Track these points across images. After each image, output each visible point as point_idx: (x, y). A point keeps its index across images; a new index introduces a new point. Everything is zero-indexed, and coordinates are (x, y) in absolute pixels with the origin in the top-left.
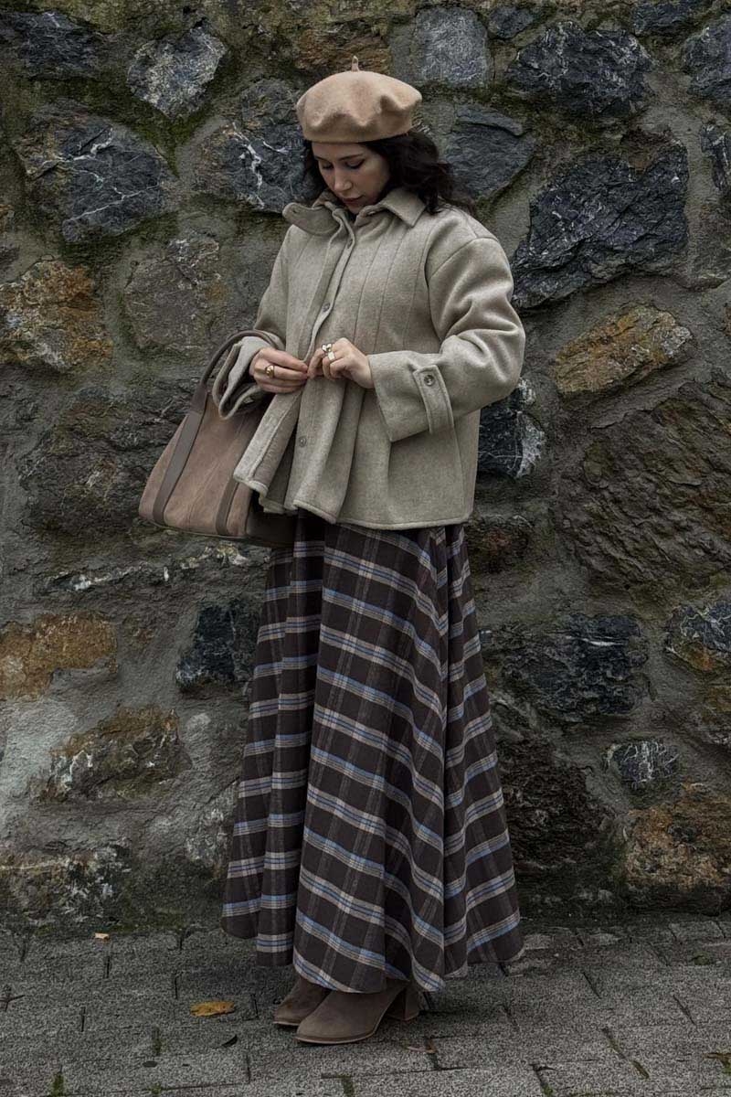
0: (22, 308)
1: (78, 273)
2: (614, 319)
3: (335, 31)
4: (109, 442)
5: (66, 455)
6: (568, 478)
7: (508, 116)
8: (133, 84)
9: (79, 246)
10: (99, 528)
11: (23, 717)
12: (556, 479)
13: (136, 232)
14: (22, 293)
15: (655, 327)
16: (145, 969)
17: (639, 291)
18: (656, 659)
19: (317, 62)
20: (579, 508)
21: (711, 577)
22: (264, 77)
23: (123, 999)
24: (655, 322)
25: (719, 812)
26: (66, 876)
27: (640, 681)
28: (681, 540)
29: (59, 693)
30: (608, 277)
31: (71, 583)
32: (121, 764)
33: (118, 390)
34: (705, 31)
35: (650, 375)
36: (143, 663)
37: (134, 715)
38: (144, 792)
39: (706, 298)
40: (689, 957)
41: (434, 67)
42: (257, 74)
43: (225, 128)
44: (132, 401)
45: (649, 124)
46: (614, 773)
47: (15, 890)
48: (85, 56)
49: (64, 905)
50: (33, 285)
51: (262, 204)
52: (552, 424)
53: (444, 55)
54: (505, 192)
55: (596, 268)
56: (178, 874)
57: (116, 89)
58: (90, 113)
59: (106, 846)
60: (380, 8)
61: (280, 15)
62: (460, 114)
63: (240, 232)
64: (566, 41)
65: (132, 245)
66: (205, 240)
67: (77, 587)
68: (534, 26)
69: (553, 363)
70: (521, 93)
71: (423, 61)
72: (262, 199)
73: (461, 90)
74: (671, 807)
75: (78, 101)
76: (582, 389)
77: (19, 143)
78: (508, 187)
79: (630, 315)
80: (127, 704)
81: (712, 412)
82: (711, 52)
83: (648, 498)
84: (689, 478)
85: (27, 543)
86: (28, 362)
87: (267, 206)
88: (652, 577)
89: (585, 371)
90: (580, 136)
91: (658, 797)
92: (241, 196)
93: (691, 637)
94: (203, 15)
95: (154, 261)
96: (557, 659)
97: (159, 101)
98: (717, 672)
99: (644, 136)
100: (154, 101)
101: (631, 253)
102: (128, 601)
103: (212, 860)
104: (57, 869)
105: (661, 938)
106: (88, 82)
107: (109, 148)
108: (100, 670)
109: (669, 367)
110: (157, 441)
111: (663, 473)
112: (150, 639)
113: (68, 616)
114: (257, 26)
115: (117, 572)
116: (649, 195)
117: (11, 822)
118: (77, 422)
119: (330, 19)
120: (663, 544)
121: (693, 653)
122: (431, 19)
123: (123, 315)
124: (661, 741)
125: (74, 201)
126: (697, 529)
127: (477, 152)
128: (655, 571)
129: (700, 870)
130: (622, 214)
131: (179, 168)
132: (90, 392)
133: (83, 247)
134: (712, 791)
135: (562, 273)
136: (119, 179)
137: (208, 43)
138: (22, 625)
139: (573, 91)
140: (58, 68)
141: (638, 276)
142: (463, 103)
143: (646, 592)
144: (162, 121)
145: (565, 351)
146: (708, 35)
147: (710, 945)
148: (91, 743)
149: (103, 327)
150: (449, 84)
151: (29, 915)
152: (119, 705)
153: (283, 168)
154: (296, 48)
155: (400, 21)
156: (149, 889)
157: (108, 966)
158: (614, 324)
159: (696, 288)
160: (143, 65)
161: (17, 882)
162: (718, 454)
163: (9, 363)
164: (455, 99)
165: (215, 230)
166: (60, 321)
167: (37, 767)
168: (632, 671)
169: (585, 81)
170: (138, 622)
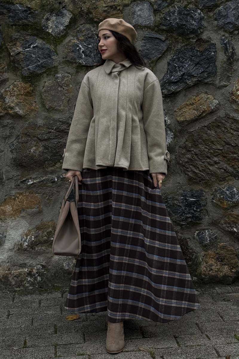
0: (10, 97)
1: (27, 85)
2: (194, 97)
3: (106, 9)
4: (38, 138)
5: (25, 142)
6: (180, 147)
7: (160, 35)
8: (44, 26)
9: (27, 77)
10: (35, 165)
11: (12, 224)
12: (177, 148)
13: (45, 72)
14: (10, 92)
15: (207, 100)
16: (51, 304)
17: (202, 89)
18: (209, 204)
19: (101, 18)
20: (184, 157)
21: (226, 178)
22: (84, 23)
23: (45, 315)
24: (207, 98)
25: (230, 252)
26: (26, 274)
27: (205, 211)
28: (217, 167)
29: (23, 217)
30: (192, 84)
31: (26, 182)
32: (43, 239)
33: (40, 122)
34: (221, 7)
35: (206, 115)
36: (49, 207)
37: (47, 224)
38: (50, 248)
39: (223, 90)
40: (222, 299)
41: (137, 20)
42: (82, 22)
43: (72, 40)
44: (44, 125)
45: (204, 36)
46: (197, 240)
47: (10, 279)
48: (29, 18)
49: (26, 283)
50: (13, 89)
51: (84, 63)
52: (175, 130)
53: (140, 16)
54: (159, 58)
55: (188, 81)
56: (61, 273)
57: (39, 28)
58: (30, 35)
59: (38, 265)
60: (120, 1)
61: (89, 4)
62: (145, 34)
63: (77, 72)
64: (178, 11)
65: (44, 76)
66: (67, 75)
67: (28, 183)
68: (168, 6)
69: (175, 111)
70: (164, 27)
71: (133, 18)
72: (84, 61)
73: (145, 27)
74: (215, 251)
75: (27, 32)
76: (185, 119)
77: (8, 45)
78: (161, 57)
79: (199, 96)
80: (45, 220)
81: (226, 126)
82: (223, 14)
83: (206, 154)
84: (219, 147)
85: (13, 170)
86: (12, 113)
87: (86, 64)
88: (208, 178)
89: (186, 114)
90: (183, 40)
91: (211, 248)
92: (78, 61)
93: (220, 197)
94: (65, 4)
95: (51, 81)
96: (179, 204)
97: (52, 31)
98: (229, 208)
99: (203, 40)
100: (50, 32)
101: (200, 77)
102: (44, 188)
103: (72, 269)
104: (23, 272)
105: (213, 293)
106: (30, 26)
107: (36, 46)
108: (36, 210)
109: (212, 112)
110: (53, 137)
111: (211, 146)
112: (51, 199)
113: (26, 192)
114: (82, 8)
115: (40, 179)
116: (204, 59)
117: (9, 257)
118: (27, 132)
119: (104, 5)
120: (211, 168)
121: (221, 202)
122: (136, 5)
123: (41, 98)
124: (212, 230)
125: (26, 63)
126: (221, 163)
127: (151, 46)
128: (209, 177)
129: (225, 271)
130: (196, 65)
131: (58, 52)
132: (32, 122)
133: (29, 77)
134: (228, 246)
135: (178, 83)
136: (40, 56)
137: (66, 13)
138: (11, 196)
139: (180, 27)
140: (20, 22)
141: (202, 84)
142: (146, 31)
143: (206, 183)
144: (53, 38)
145: (179, 108)
146: (222, 8)
147: (229, 295)
148: (33, 232)
149: (35, 102)
150: (142, 25)
151: (15, 287)
152: (42, 220)
153: (90, 52)
154: (94, 14)
155: (126, 5)
156: (52, 278)
157: (40, 303)
158: (194, 99)
159: (220, 88)
160: (47, 20)
161: (11, 276)
162: (228, 139)
163: (6, 114)
164: (144, 30)
165: (69, 71)
166: (22, 100)
167: (17, 240)
168: (202, 208)
169: (184, 23)
170: (47, 194)
